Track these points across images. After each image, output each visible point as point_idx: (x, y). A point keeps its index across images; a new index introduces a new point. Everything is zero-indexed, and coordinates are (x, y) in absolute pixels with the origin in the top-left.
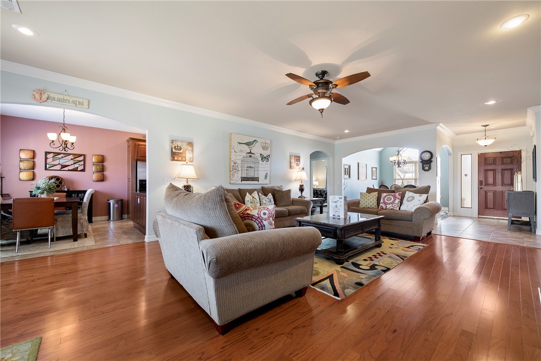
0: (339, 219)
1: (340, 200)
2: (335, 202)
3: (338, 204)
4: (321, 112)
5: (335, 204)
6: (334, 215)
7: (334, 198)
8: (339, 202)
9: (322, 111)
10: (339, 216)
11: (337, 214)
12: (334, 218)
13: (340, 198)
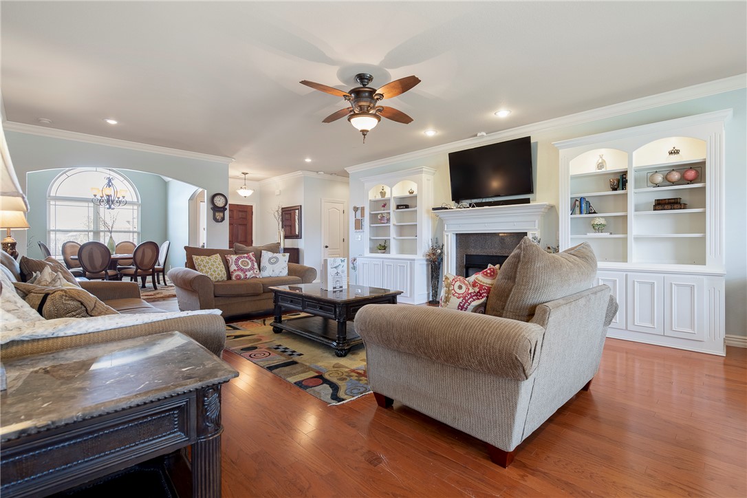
0: (341, 291)
1: (343, 264)
2: (335, 267)
3: (340, 270)
4: (364, 135)
5: (335, 271)
6: (334, 288)
7: (334, 261)
8: (341, 267)
9: (364, 132)
10: (341, 287)
11: (338, 285)
12: (335, 292)
13: (342, 261)
